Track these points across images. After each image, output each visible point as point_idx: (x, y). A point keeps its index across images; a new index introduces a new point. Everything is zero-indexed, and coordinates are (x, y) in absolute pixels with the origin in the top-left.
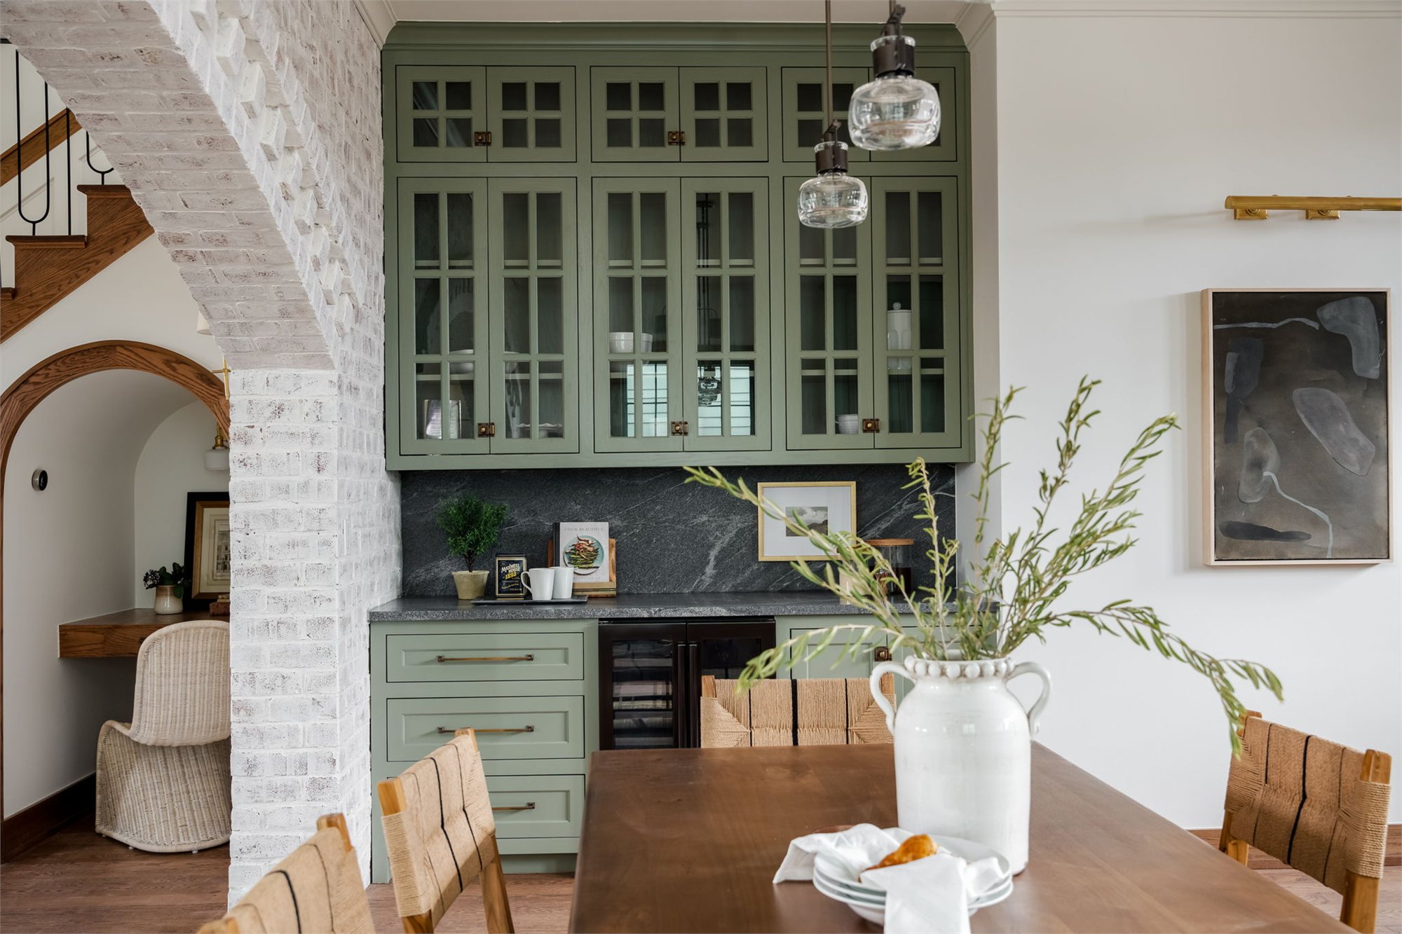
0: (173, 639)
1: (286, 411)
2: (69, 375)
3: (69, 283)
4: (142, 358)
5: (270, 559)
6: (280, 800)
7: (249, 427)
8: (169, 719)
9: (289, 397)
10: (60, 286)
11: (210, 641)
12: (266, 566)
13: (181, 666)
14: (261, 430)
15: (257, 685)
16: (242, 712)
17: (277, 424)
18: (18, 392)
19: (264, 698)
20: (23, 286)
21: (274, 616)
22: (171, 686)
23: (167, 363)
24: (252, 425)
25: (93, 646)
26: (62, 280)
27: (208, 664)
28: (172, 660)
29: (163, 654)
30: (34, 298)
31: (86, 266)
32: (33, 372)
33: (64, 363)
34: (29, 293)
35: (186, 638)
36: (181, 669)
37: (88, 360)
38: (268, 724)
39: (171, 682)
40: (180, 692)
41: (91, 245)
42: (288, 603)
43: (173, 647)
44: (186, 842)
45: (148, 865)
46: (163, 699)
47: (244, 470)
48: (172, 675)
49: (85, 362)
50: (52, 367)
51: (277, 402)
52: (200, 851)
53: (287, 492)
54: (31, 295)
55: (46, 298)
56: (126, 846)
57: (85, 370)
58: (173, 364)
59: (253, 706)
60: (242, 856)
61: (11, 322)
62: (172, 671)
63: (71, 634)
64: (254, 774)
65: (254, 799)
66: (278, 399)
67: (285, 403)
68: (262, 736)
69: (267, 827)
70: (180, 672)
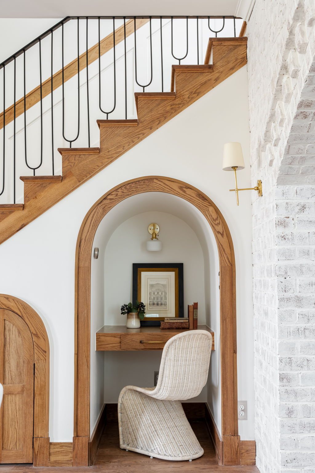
0: (182, 341)
1: (307, 209)
2: (128, 195)
3: (129, 145)
4: (167, 185)
5: (300, 292)
6: (307, 432)
7: (286, 217)
8: (177, 385)
9: (309, 201)
10: (124, 147)
11: (198, 341)
12: (297, 296)
13: (184, 355)
14: (293, 219)
15: (293, 364)
16: (285, 380)
17: (303, 216)
18: (102, 204)
19: (297, 372)
20: (104, 147)
21: (302, 325)
22: (179, 366)
23: (181, 188)
24: (288, 216)
25: (114, 345)
26: (125, 144)
27: (196, 354)
28: (180, 352)
29: (177, 349)
30: (110, 153)
31: (138, 136)
32: (109, 193)
33: (126, 188)
34: (108, 151)
35: (188, 340)
36: (184, 357)
37: (139, 187)
38: (300, 387)
39: (179, 364)
40: (183, 369)
41: (140, 125)
42: (309, 317)
43: (181, 345)
44: (186, 455)
45: (174, 467)
46: (175, 374)
47: (284, 241)
48: (180, 360)
49: (137, 188)
50: (119, 190)
51: (302, 204)
52: (193, 460)
53: (308, 254)
54: (108, 152)
55: (116, 153)
56: (149, 457)
57: (137, 192)
58: (184, 189)
59: (291, 377)
60: (287, 464)
61: (98, 166)
62: (180, 358)
63: (103, 338)
64: (292, 416)
65: (292, 431)
66: (303, 201)
67: (307, 204)
68: (296, 394)
69: (299, 448)
70: (184, 359)
